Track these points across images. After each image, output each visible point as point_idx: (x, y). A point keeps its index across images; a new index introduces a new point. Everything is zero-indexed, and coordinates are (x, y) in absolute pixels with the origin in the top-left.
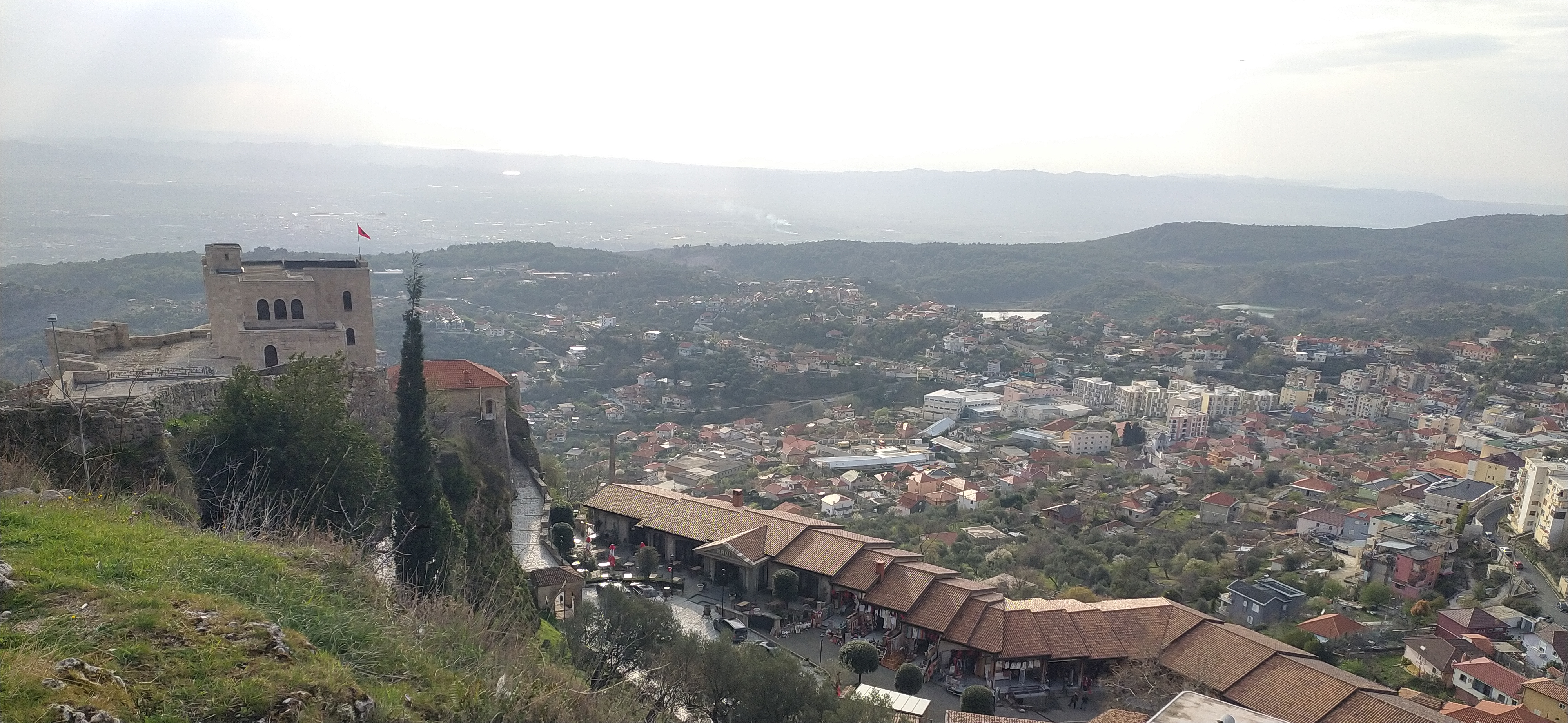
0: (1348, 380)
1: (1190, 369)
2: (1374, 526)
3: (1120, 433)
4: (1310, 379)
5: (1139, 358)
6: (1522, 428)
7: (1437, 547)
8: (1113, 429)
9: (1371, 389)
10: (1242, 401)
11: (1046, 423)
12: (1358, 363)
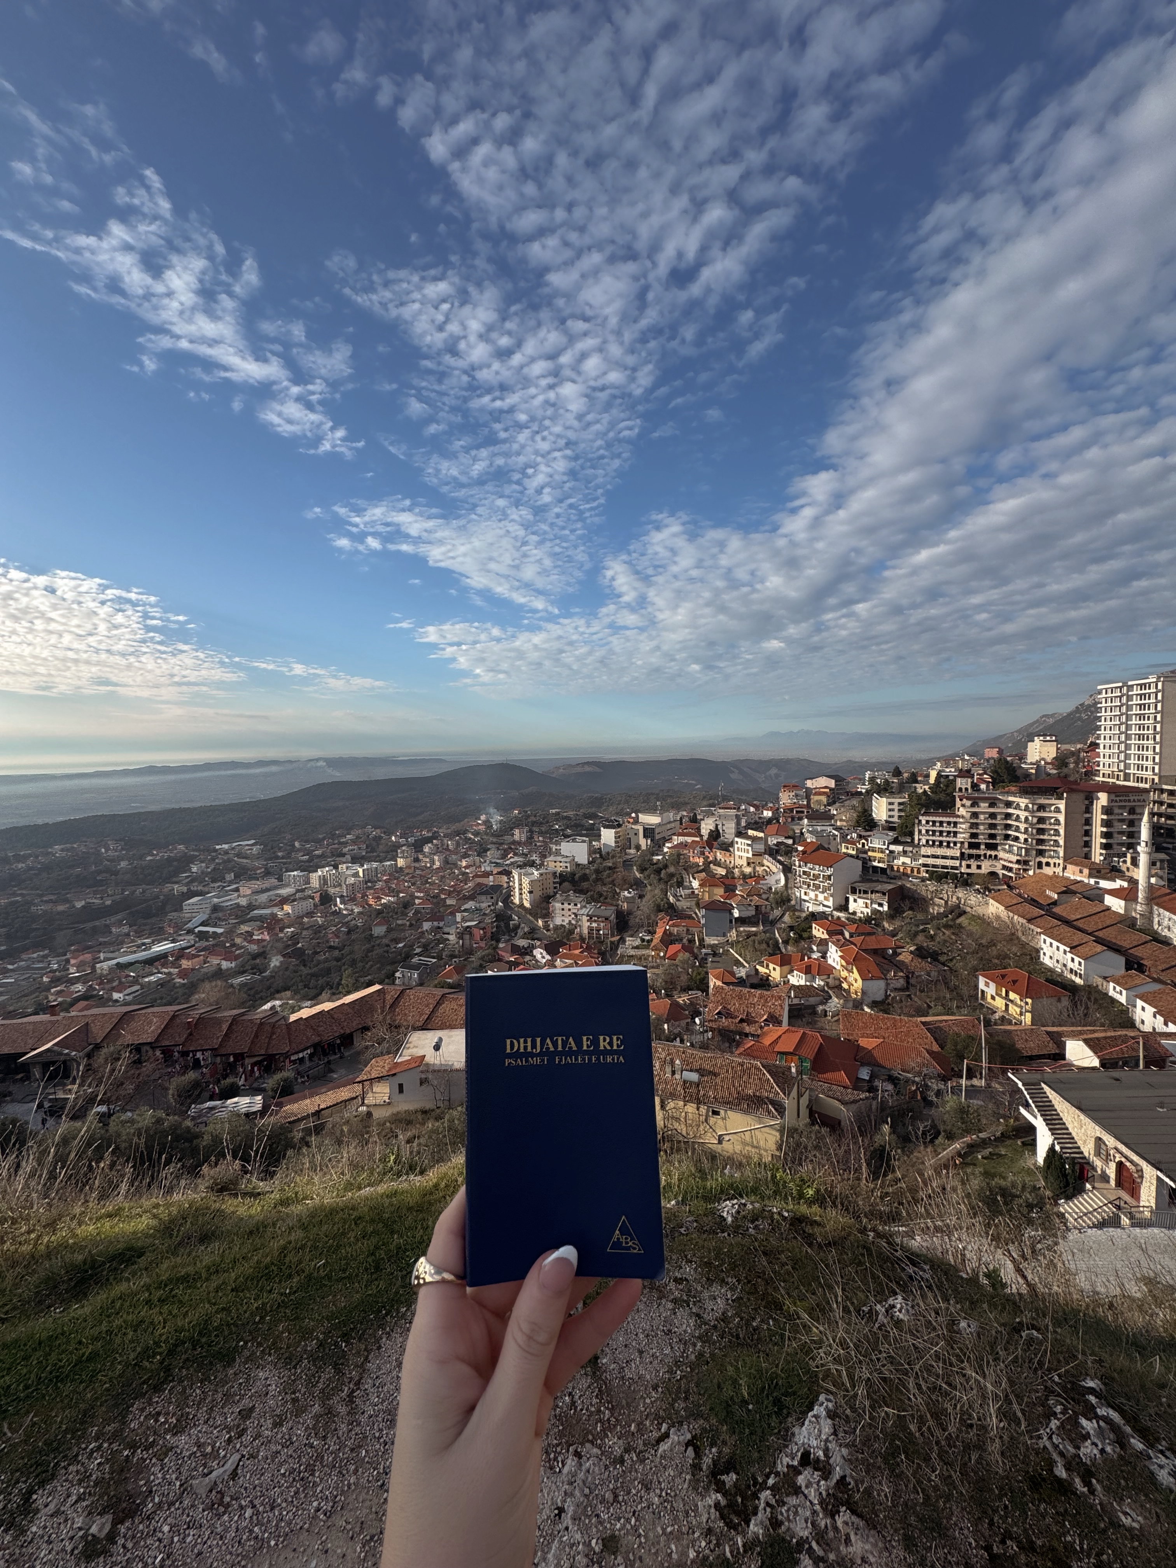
0: (426, 849)
1: (348, 857)
2: (459, 917)
3: (317, 900)
5: (319, 856)
6: (504, 857)
7: (488, 920)
8: (313, 898)
10: (380, 869)
11: (271, 903)
12: (429, 840)
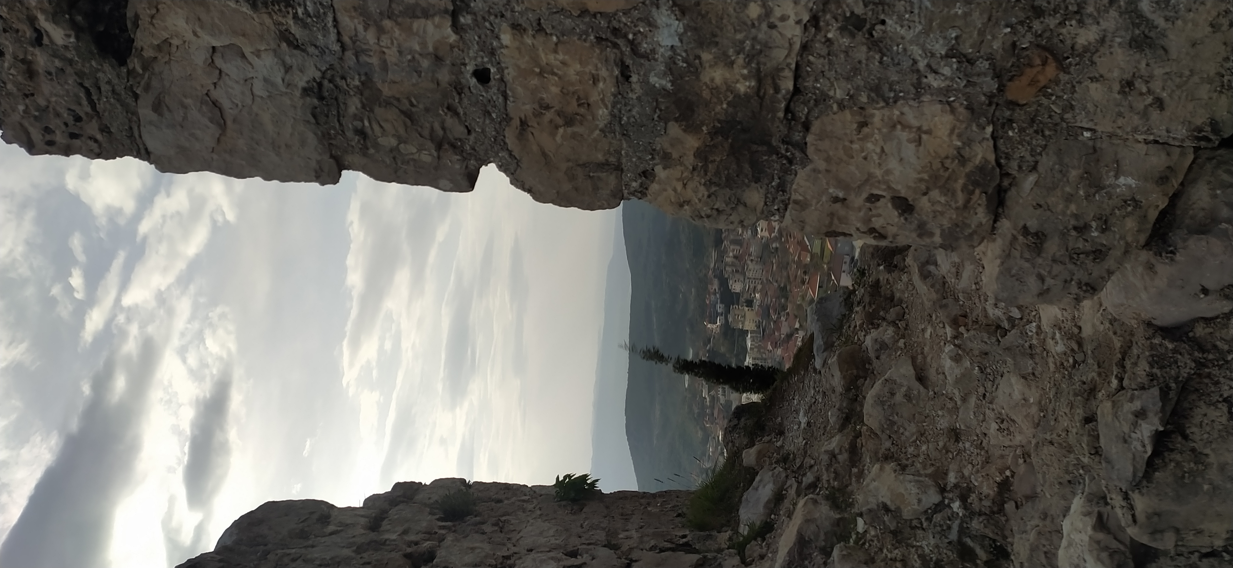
4: (737, 312)
9: (741, 271)
